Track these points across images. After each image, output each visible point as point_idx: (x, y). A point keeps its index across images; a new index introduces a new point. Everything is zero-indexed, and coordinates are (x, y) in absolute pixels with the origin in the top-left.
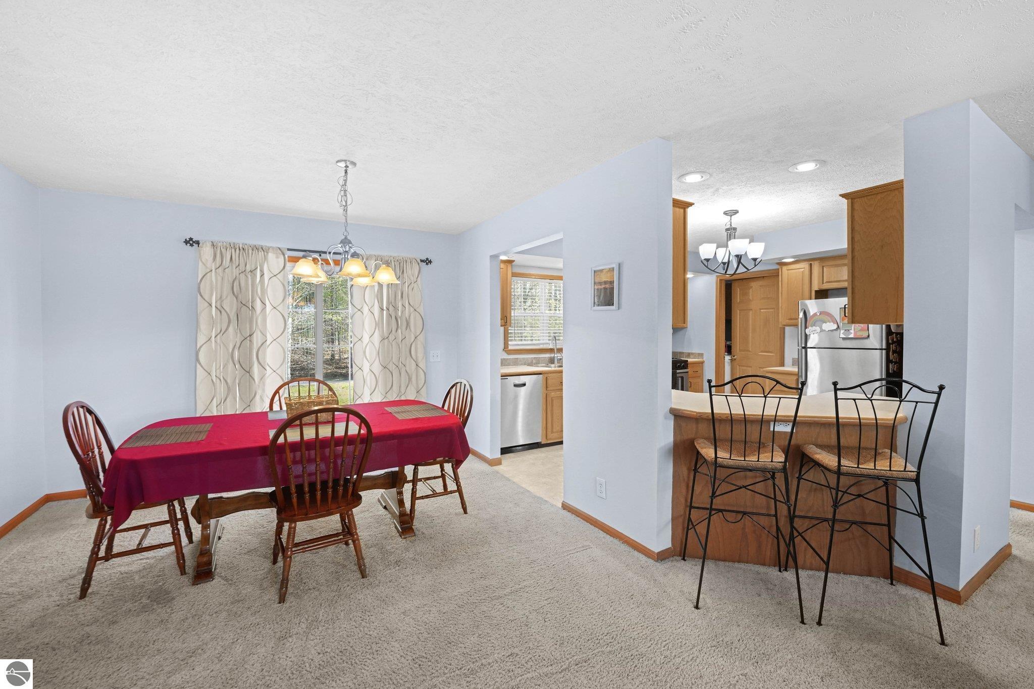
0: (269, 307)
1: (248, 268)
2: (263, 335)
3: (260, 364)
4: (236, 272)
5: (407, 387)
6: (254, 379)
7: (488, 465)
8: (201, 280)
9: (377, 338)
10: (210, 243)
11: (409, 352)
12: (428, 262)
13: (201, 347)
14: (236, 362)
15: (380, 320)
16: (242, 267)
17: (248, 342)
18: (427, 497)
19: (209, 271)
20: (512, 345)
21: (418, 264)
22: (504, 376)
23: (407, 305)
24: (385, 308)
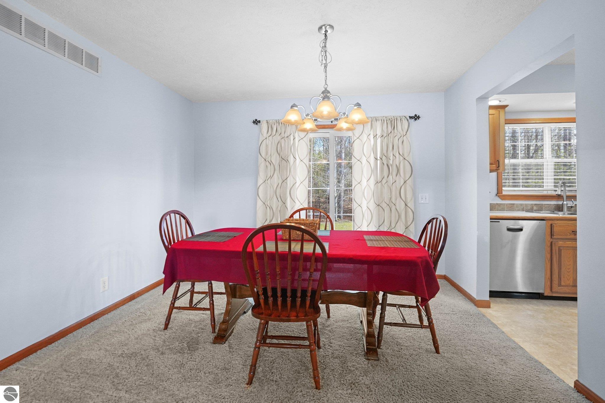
0: (298, 160)
1: (286, 136)
2: (294, 179)
3: (292, 198)
4: (279, 138)
5: (397, 222)
6: (287, 208)
7: (473, 305)
8: (260, 145)
9: (372, 182)
10: (266, 121)
11: (399, 194)
12: (416, 118)
13: (260, 186)
14: (278, 197)
15: (375, 169)
16: (283, 135)
17: (285, 183)
18: (396, 324)
19: (264, 138)
20: (507, 190)
21: (408, 120)
22: (493, 219)
23: (397, 155)
24: (379, 158)
